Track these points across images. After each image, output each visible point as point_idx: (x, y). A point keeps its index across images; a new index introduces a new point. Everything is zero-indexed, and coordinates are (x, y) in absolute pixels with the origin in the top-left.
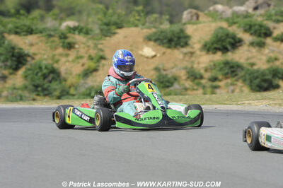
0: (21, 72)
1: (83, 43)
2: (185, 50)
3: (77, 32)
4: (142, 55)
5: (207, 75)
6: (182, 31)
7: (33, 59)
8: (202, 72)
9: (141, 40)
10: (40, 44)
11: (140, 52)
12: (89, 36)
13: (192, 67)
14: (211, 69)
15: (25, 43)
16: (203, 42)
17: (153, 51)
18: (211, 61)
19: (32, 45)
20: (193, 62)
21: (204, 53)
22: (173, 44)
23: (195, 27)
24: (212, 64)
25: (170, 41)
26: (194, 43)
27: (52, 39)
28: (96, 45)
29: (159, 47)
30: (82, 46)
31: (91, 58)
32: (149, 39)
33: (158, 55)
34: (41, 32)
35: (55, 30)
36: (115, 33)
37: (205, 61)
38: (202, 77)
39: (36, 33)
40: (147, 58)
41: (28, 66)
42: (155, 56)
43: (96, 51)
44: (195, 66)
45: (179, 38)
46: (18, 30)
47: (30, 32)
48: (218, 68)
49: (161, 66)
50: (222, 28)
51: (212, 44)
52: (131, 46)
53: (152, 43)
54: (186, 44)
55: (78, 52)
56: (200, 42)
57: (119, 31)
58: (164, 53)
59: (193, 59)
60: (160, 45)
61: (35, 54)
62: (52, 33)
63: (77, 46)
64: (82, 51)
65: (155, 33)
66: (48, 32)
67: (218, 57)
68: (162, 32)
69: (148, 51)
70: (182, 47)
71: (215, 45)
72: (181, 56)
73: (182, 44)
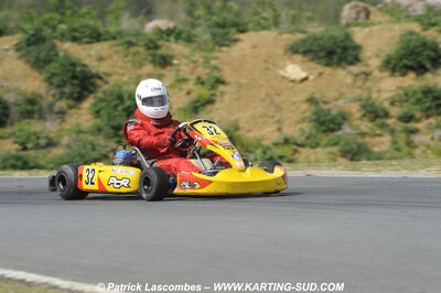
0: (87, 104)
1: (186, 57)
2: (355, 69)
3: (172, 39)
4: (284, 78)
5: (395, 111)
6: (348, 37)
7: (106, 83)
8: (386, 105)
9: (281, 52)
10: (115, 57)
11: (281, 73)
12: (194, 45)
13: (369, 98)
14: (401, 101)
15: (90, 56)
16: (383, 57)
17: (303, 70)
18: (400, 88)
19: (101, 59)
20: (369, 90)
21: (386, 74)
22: (335, 59)
23: (367, 30)
24: (401, 92)
25: (330, 53)
26: (370, 58)
27: (133, 49)
28: (207, 60)
29: (311, 64)
30: (184, 61)
31: (200, 82)
32: (294, 50)
33: (311, 77)
34: (114, 38)
35: (138, 34)
36: (236, 41)
37: (388, 87)
38: (387, 115)
39: (105, 40)
40: (293, 81)
41: (100, 95)
42: (306, 79)
43: (207, 71)
44: (374, 96)
45: (345, 49)
46: (76, 34)
47: (97, 37)
48: (412, 100)
49: (318, 96)
50: (412, 33)
51: (401, 59)
52: (266, 62)
53: (299, 57)
54: (356, 60)
55: (178, 71)
56: (378, 56)
57: (241, 36)
58: (321, 74)
59: (369, 84)
60: (313, 60)
61: (108, 75)
62: (133, 39)
63: (175, 62)
64: (185, 70)
65: (304, 41)
66: (127, 39)
67: (411, 81)
68: (315, 39)
69: (294, 70)
70: (351, 64)
71: (405, 62)
72: (349, 80)
73: (350, 59)
